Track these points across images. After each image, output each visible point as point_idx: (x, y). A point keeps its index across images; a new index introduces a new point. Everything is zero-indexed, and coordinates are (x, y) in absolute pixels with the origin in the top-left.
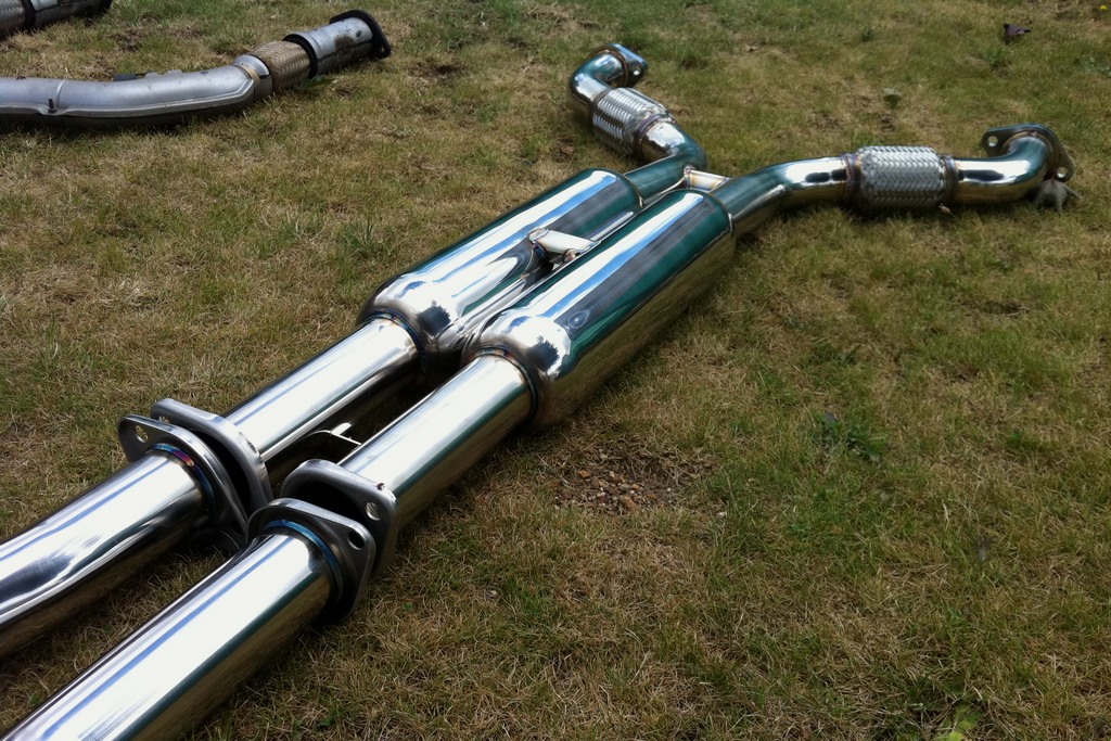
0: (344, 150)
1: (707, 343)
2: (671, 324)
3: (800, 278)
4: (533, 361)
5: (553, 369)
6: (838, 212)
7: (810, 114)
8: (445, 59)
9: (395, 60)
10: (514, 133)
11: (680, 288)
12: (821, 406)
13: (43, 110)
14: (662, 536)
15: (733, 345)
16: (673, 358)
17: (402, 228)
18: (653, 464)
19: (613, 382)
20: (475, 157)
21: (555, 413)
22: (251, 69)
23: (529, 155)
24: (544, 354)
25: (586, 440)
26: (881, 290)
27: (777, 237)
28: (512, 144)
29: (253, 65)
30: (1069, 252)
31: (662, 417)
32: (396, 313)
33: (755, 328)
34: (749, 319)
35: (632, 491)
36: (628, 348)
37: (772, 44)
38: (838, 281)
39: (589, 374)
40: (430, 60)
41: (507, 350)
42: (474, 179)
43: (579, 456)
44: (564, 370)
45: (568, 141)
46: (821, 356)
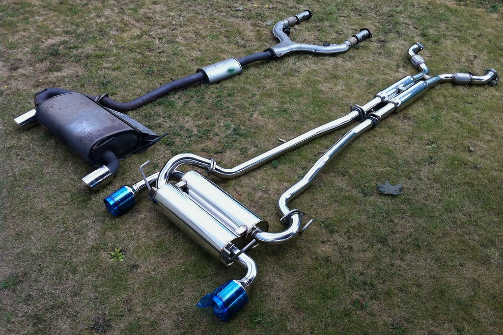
0: (365, 63)
1: (420, 103)
2: (416, 101)
3: (438, 95)
4: (396, 104)
5: (398, 106)
6: (450, 84)
7: (456, 59)
8: (382, 38)
9: (373, 39)
10: (396, 60)
11: (420, 95)
12: (435, 114)
13: (314, 51)
14: (408, 125)
15: (425, 104)
16: (415, 105)
17: (376, 80)
18: (409, 119)
19: (406, 108)
20: (388, 66)
21: (398, 111)
22: (348, 44)
23: (398, 66)
24: (398, 104)
25: (401, 114)
26: (452, 98)
27: (438, 87)
28: (395, 63)
29: (348, 43)
30: (487, 95)
31: (412, 113)
32: (380, 97)
33: (429, 102)
34: (428, 101)
35: (406, 121)
36: (409, 103)
37: (456, 37)
38: (444, 96)
39: (403, 106)
40: (379, 39)
41: (393, 103)
42: (388, 71)
43: (400, 116)
44: (400, 106)
45: (406, 63)
46: (437, 107)
